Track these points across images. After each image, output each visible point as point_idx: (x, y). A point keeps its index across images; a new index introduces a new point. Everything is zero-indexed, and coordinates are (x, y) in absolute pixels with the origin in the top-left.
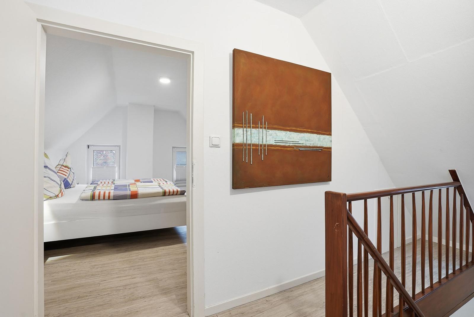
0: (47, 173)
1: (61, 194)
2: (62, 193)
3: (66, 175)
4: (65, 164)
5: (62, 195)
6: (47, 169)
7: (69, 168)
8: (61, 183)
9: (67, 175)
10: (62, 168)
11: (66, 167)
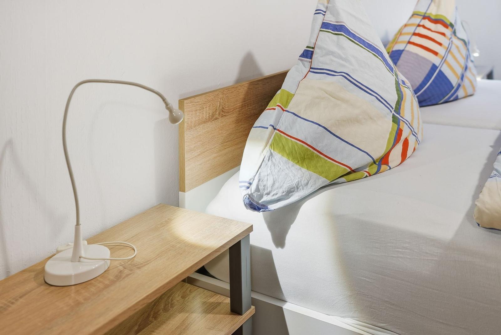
0: (341, 58)
1: (399, 147)
2: (406, 143)
3: (436, 53)
4: (433, 12)
5: (404, 155)
6: (343, 40)
7: (446, 25)
8: (401, 98)
9: (441, 50)
10: (424, 27)
11: (436, 21)
